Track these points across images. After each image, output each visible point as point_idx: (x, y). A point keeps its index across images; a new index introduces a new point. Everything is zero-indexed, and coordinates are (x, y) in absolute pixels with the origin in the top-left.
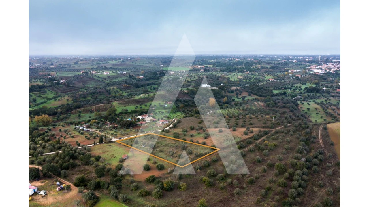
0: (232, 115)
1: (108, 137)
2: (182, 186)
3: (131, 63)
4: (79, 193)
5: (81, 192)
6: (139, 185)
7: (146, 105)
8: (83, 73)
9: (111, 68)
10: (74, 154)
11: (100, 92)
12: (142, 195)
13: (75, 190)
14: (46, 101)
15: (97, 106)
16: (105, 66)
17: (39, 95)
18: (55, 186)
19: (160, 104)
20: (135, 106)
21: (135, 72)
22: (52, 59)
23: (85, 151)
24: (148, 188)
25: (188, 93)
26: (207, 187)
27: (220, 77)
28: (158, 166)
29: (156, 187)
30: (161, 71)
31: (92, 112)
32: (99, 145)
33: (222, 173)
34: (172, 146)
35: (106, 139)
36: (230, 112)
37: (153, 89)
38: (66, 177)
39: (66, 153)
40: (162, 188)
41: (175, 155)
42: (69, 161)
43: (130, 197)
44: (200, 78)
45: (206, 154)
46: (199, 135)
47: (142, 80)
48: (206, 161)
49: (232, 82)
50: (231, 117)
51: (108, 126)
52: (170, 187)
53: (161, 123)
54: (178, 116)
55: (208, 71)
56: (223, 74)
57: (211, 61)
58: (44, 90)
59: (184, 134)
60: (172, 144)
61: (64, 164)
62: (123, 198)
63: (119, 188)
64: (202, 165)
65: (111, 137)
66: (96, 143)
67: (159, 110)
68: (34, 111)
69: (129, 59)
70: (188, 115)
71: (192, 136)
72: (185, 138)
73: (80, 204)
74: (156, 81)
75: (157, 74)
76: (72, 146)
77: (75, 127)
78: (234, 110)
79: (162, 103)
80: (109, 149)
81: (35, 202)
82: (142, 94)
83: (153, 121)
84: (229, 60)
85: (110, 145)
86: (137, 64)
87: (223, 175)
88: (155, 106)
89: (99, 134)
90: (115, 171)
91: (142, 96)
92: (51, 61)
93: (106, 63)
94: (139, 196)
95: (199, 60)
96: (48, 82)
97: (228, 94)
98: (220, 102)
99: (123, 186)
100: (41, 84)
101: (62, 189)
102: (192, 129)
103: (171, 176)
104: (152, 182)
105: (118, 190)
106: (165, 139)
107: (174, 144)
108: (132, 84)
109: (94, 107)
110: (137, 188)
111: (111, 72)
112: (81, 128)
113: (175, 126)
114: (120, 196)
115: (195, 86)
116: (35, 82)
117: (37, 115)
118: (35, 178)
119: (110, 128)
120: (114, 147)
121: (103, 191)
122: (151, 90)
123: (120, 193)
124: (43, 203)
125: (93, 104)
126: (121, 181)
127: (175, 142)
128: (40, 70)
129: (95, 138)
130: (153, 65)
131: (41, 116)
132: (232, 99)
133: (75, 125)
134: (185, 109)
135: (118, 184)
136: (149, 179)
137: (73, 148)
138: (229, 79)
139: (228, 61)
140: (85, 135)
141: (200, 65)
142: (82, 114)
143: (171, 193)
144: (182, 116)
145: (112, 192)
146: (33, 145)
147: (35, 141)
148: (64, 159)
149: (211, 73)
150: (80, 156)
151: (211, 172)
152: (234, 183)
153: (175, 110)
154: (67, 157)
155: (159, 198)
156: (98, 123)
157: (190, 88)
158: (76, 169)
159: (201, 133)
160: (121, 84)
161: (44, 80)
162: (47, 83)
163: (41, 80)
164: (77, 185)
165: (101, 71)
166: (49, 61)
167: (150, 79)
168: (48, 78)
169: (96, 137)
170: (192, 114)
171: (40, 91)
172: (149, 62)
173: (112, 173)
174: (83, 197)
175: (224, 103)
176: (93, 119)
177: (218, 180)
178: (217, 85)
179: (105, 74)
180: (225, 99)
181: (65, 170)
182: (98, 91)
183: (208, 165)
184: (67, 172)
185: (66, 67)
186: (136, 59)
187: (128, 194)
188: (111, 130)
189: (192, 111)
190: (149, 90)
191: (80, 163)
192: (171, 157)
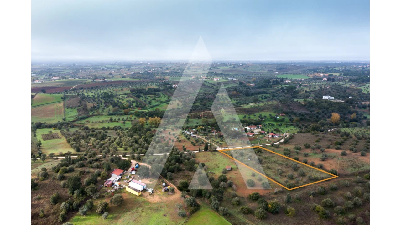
0: (361, 136)
1: (213, 146)
2: (290, 212)
3: (243, 69)
4: (182, 197)
5: (184, 197)
6: (242, 201)
7: (255, 115)
8: (194, 78)
9: (221, 74)
10: (180, 158)
11: (209, 98)
12: (244, 212)
13: (178, 194)
14: (159, 104)
15: (205, 112)
16: (216, 72)
17: (154, 98)
18: (161, 186)
19: (270, 115)
20: (243, 116)
21: (246, 78)
22: (168, 64)
23: (190, 157)
24: (251, 205)
25: (305, 106)
26: (320, 219)
27: (349, 88)
28: (263, 184)
29: (259, 206)
30: (275, 78)
31: (199, 118)
32: (204, 153)
33: (342, 206)
34: (281, 163)
35: (211, 147)
36: (359, 132)
37: (264, 98)
38: (171, 179)
39: (173, 156)
40: (267, 208)
41: (284, 174)
42: (175, 164)
43: (231, 211)
44: (321, 88)
45: (323, 178)
46: (315, 155)
47: (253, 88)
48: (322, 187)
49: (365, 95)
50: (360, 139)
51: (214, 134)
52: (275, 209)
53: (270, 136)
54: (291, 131)
55: (333, 80)
56: (353, 85)
57: (337, 69)
58: (158, 94)
59: (297, 152)
60: (282, 161)
61: (171, 166)
62: (224, 211)
63: (221, 200)
64: (316, 191)
65: (216, 146)
66: (201, 150)
67: (270, 122)
68: (149, 112)
69: (241, 65)
70: (303, 130)
71: (306, 155)
72: (297, 156)
73: (182, 209)
74: (268, 90)
75: (270, 82)
76: (179, 150)
77: (183, 131)
78: (364, 130)
79: (273, 115)
80: (213, 158)
81: (143, 198)
82: (251, 103)
83: (262, 134)
84: (363, 68)
85: (215, 154)
86: (248, 71)
87: (343, 207)
88: (265, 117)
89: (205, 141)
90: (218, 181)
91: (252, 105)
92: (167, 66)
93: (217, 68)
94: (240, 212)
95: (322, 67)
96: (163, 86)
97: (358, 110)
98: (346, 118)
99: (224, 199)
100: (156, 87)
101: (167, 191)
102: (307, 147)
103: (277, 198)
104: (255, 200)
105: (219, 202)
106: (273, 155)
107: (284, 162)
108: (241, 92)
109: (202, 113)
110: (239, 204)
111: (222, 78)
112: (188, 133)
113: (286, 142)
114: (221, 208)
115: (314, 98)
116: (151, 85)
117: (151, 117)
118: (145, 176)
119: (216, 136)
120: (218, 157)
121: (204, 199)
122: (262, 99)
123: (220, 205)
124: (150, 200)
125: (201, 110)
126: (222, 192)
127: (285, 160)
128: (156, 74)
129: (200, 145)
130: (266, 72)
131: (154, 118)
132: (363, 116)
133: (183, 130)
134: (300, 123)
135: (220, 195)
136: (253, 196)
137: (179, 152)
138: (360, 91)
139: (361, 68)
140: (192, 141)
141: (323, 73)
142: (190, 120)
143: (276, 216)
144: (296, 131)
145: (213, 202)
146: (146, 145)
147: (148, 141)
148: (171, 162)
149: (337, 82)
150: (185, 161)
151: (327, 201)
152: (357, 220)
153: (288, 123)
154: (174, 160)
155: (261, 219)
156: (205, 130)
157: (308, 99)
158: (181, 173)
159: (318, 154)
160: (230, 91)
161: (159, 84)
162: (161, 87)
163: (157, 84)
164: (180, 189)
165: (211, 77)
166: (164, 66)
167: (262, 87)
168: (162, 82)
169: (201, 143)
170: (309, 130)
171: (155, 94)
172: (262, 69)
173: (215, 183)
174: (185, 202)
175: (351, 121)
176: (199, 126)
177: (336, 212)
178: (343, 97)
179: (215, 80)
180: (353, 116)
181: (171, 172)
182: (207, 97)
183: (324, 193)
184: (173, 174)
185: (179, 72)
186: (248, 65)
187: (229, 208)
188: (217, 139)
189: (309, 127)
190: (260, 99)
191: (184, 168)
192: (280, 176)
